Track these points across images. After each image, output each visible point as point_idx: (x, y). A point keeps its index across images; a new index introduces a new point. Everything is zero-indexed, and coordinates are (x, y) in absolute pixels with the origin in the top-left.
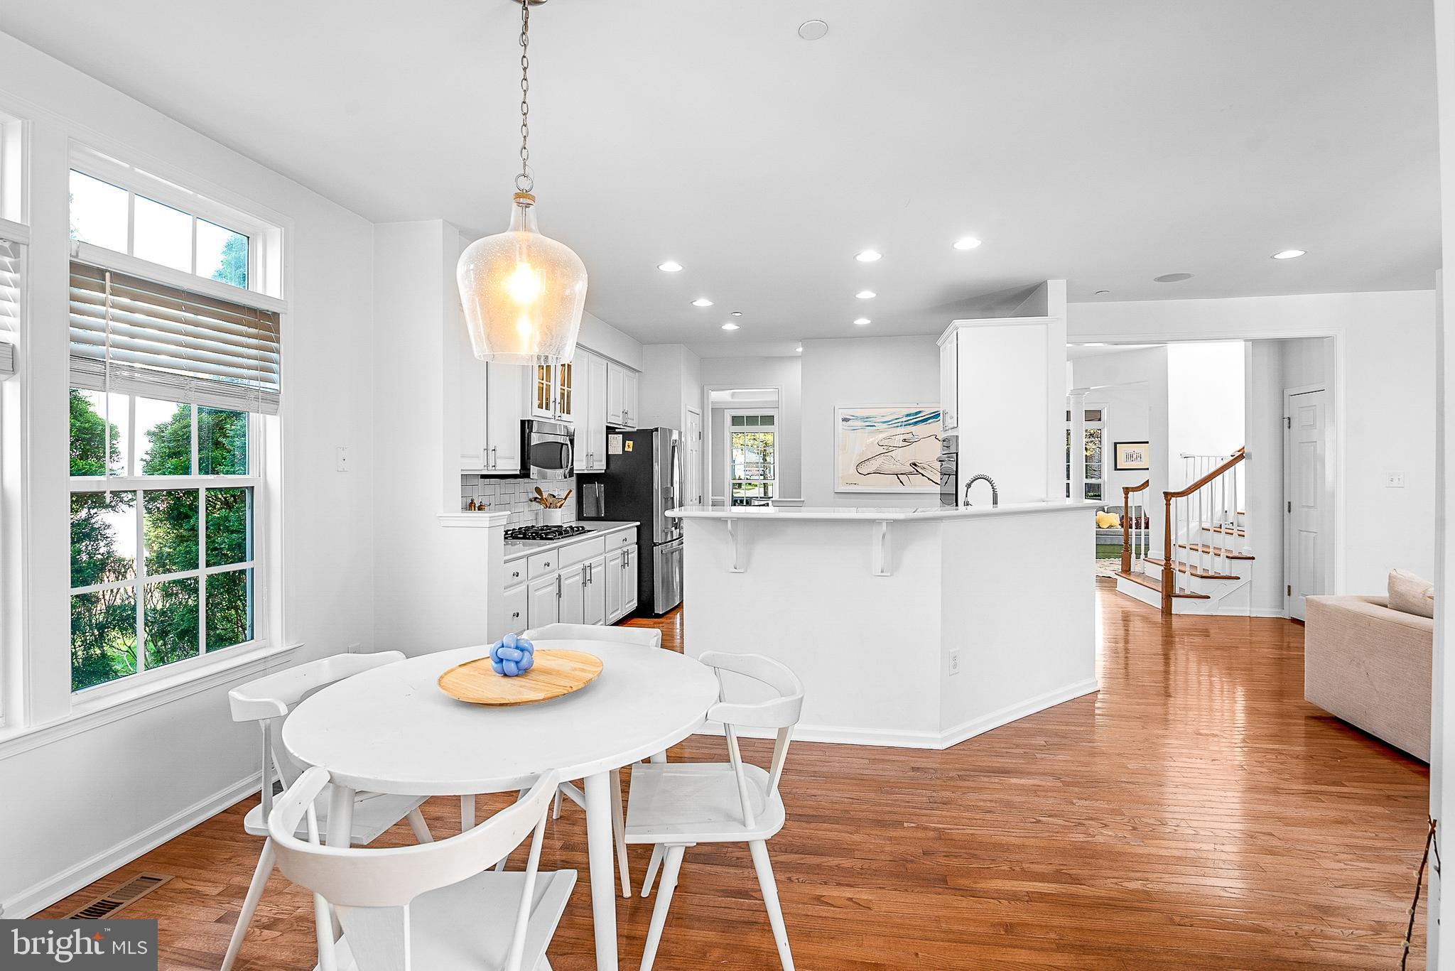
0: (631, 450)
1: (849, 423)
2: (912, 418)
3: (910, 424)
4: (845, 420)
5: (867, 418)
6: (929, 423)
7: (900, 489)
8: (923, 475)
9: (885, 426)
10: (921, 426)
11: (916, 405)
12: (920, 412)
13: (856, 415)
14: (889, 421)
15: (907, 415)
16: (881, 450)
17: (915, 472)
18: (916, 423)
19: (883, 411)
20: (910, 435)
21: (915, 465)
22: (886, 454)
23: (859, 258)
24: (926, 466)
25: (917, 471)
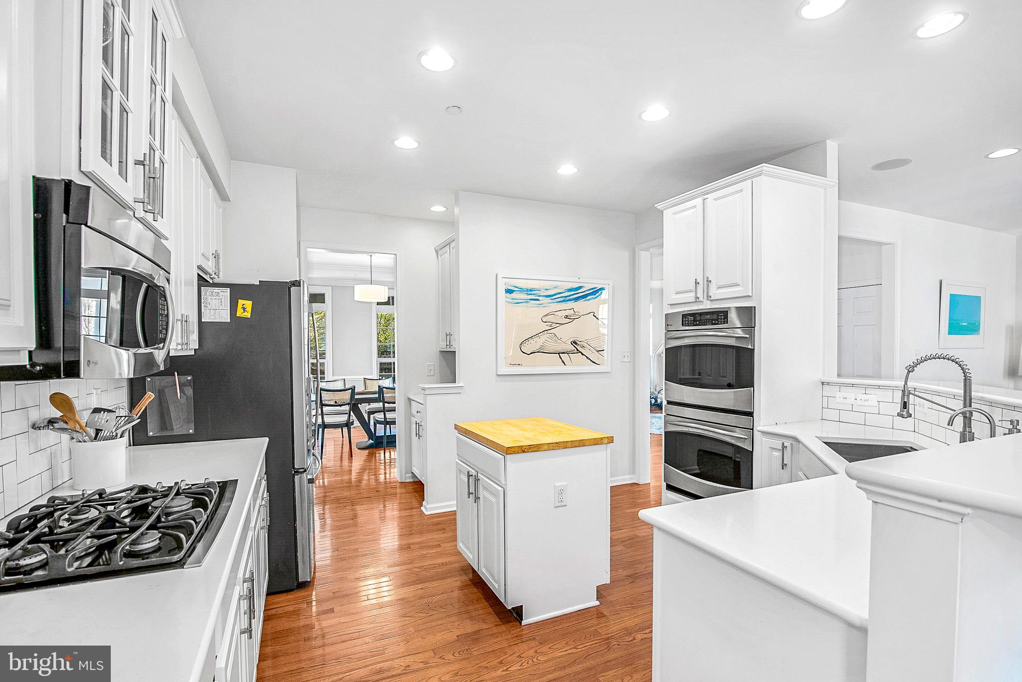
0: (248, 315)
1: (514, 295)
2: (573, 293)
3: (572, 300)
4: (508, 291)
5: (531, 290)
7: (561, 369)
8: (583, 354)
9: (548, 300)
10: (581, 302)
11: (578, 281)
12: (580, 287)
13: (520, 286)
14: (552, 296)
15: (570, 290)
16: (545, 327)
17: (575, 351)
19: (547, 284)
20: (572, 312)
21: (576, 343)
22: (549, 332)
24: (585, 344)
25: (578, 350)
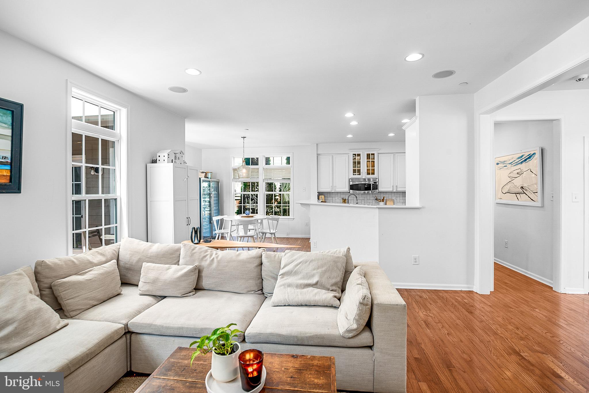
1: (499, 166)
2: (520, 159)
3: (519, 164)
4: (497, 164)
5: (504, 162)
6: (528, 162)
7: (517, 202)
8: (526, 195)
9: (510, 165)
10: (524, 164)
11: (521, 152)
13: (501, 161)
14: (512, 163)
17: (523, 193)
18: (522, 163)
19: (509, 157)
21: (523, 188)
23: (351, 124)
25: (524, 192)
